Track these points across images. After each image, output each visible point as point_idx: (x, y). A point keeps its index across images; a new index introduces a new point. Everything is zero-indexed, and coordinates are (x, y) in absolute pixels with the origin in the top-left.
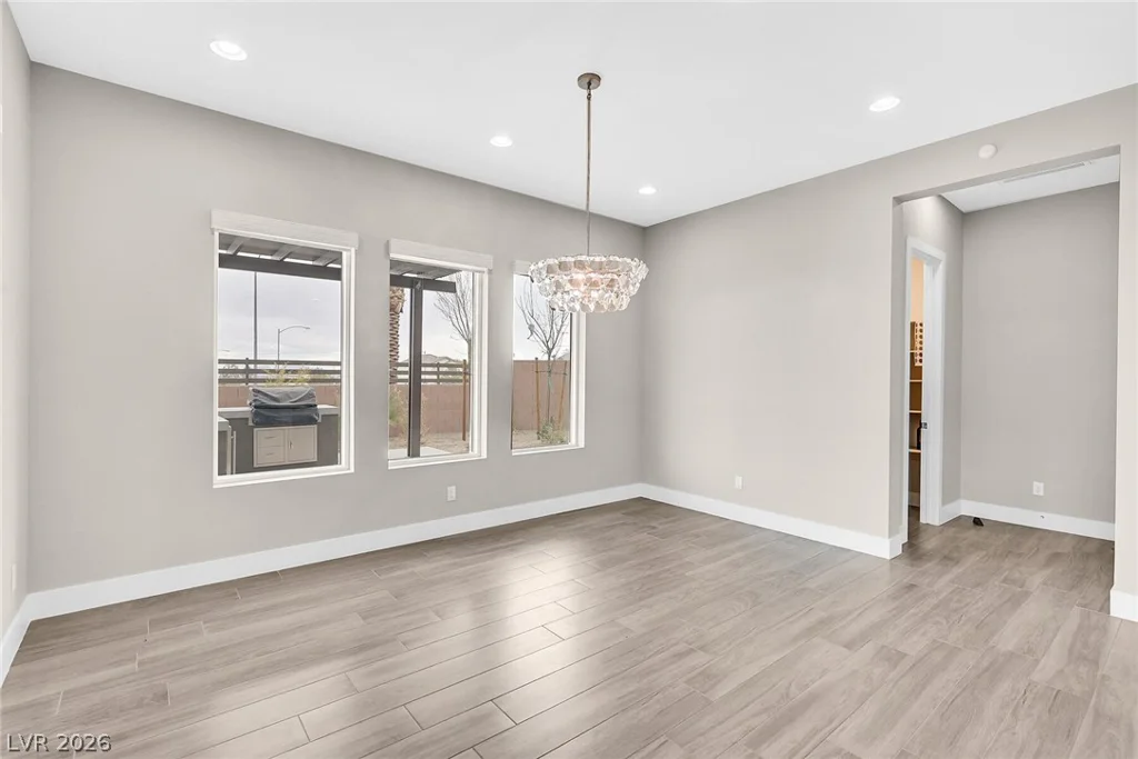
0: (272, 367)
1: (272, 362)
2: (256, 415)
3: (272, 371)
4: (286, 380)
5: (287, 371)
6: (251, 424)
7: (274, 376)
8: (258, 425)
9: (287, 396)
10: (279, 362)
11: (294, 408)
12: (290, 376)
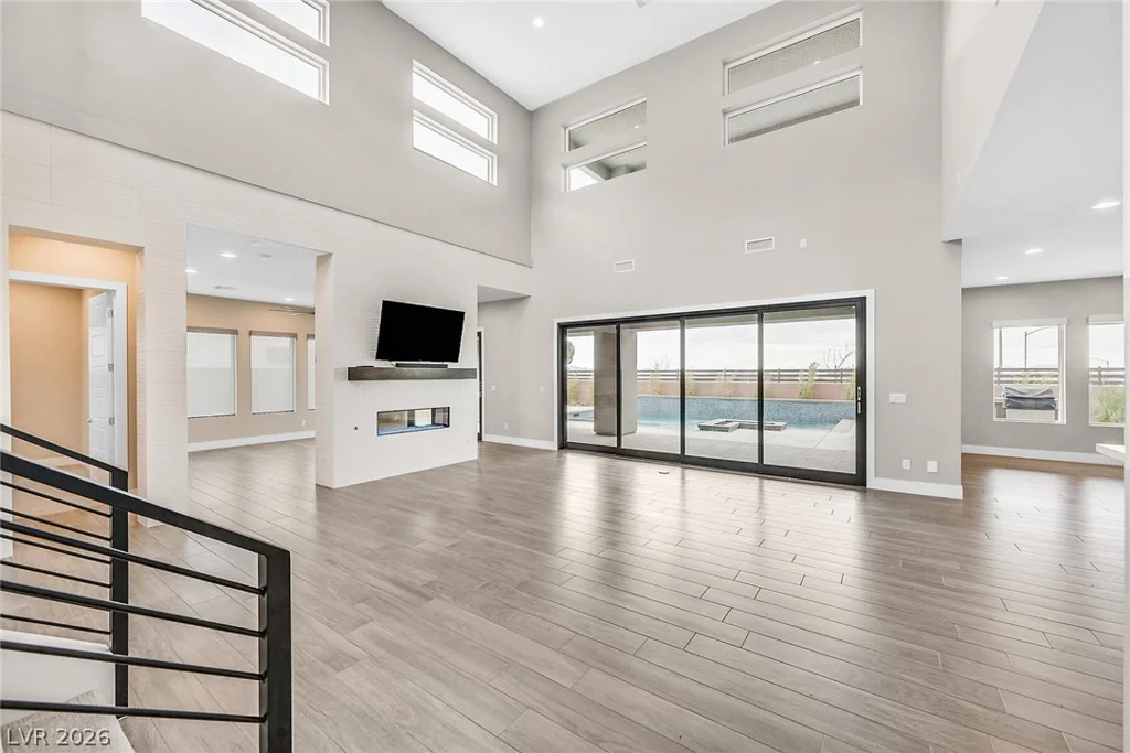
0: (1020, 373)
1: (1020, 370)
2: (1008, 401)
3: (1020, 376)
4: (1031, 382)
5: (1032, 376)
6: (1004, 406)
7: (1021, 379)
8: (1009, 407)
9: (1031, 391)
10: (1026, 370)
11: (1036, 399)
12: (1035, 379)
